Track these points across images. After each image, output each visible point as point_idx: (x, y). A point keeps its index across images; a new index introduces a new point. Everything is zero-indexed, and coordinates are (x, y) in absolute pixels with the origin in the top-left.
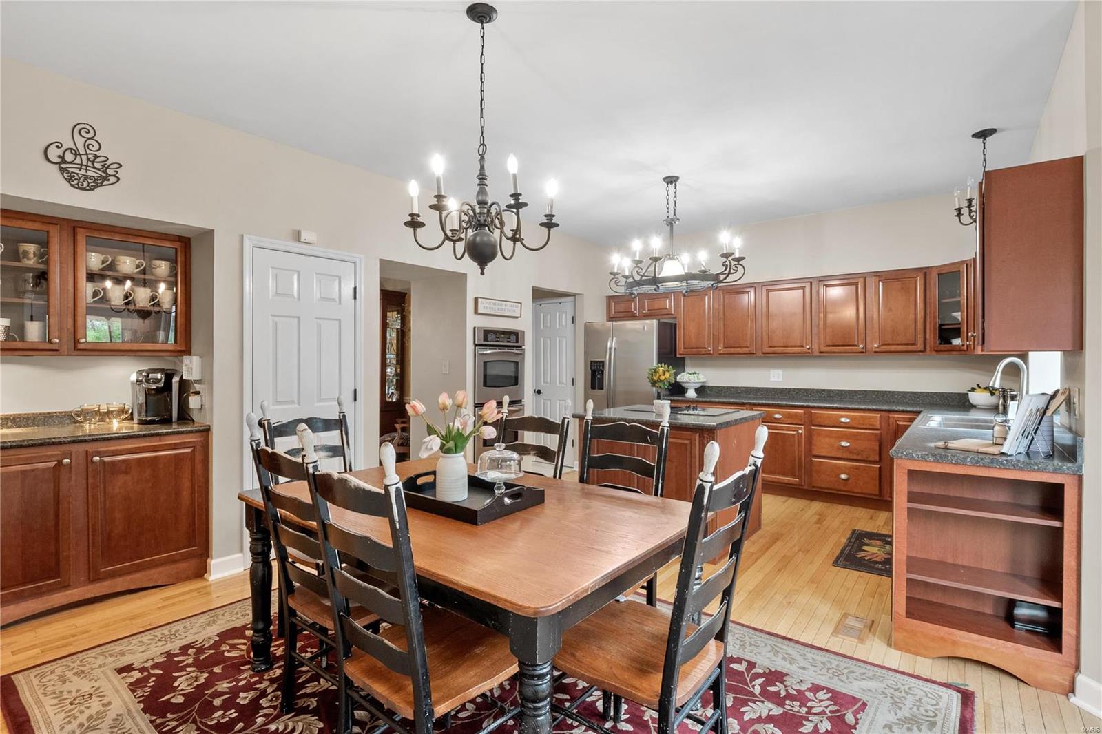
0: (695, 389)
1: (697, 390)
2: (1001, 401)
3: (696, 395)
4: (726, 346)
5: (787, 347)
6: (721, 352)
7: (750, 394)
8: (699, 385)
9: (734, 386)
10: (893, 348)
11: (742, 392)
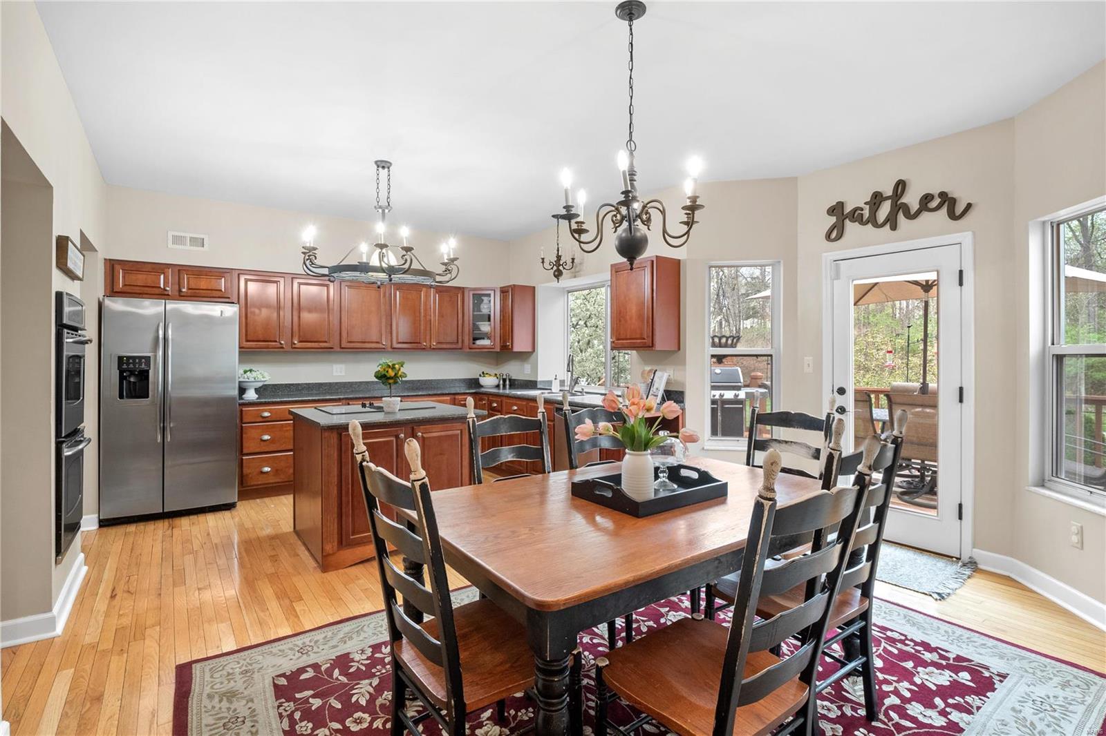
0: (255, 389)
1: (257, 391)
2: (501, 382)
3: (257, 396)
4: (301, 339)
5: (365, 342)
6: (296, 346)
7: (312, 390)
8: (260, 384)
9: (295, 383)
10: (444, 346)
11: (303, 389)
